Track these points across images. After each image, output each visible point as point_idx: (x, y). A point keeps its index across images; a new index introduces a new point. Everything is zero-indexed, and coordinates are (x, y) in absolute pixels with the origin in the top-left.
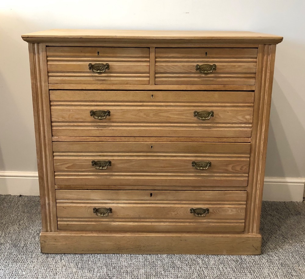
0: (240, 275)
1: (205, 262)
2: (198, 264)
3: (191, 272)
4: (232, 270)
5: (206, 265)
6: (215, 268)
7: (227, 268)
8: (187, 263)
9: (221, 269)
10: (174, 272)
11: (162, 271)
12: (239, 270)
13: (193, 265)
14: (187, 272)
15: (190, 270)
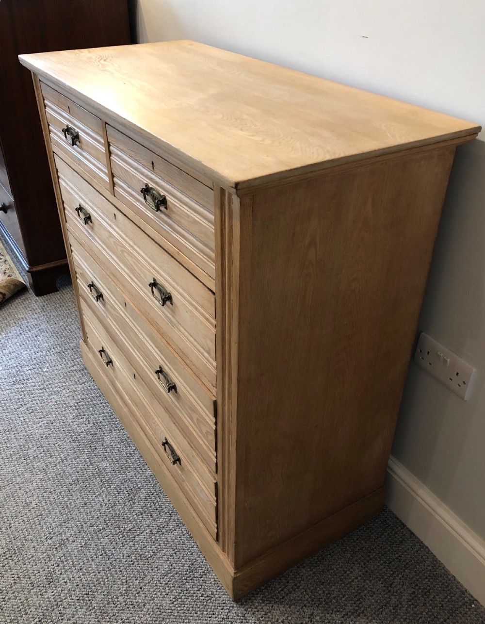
0: (161, 586)
1: (164, 527)
2: (154, 520)
3: (132, 518)
4: (167, 570)
5: (158, 530)
6: (160, 545)
7: (168, 562)
8: (149, 506)
9: (159, 555)
10: (120, 499)
11: (115, 485)
12: (174, 580)
13: (149, 514)
14: (128, 514)
15: (136, 515)
